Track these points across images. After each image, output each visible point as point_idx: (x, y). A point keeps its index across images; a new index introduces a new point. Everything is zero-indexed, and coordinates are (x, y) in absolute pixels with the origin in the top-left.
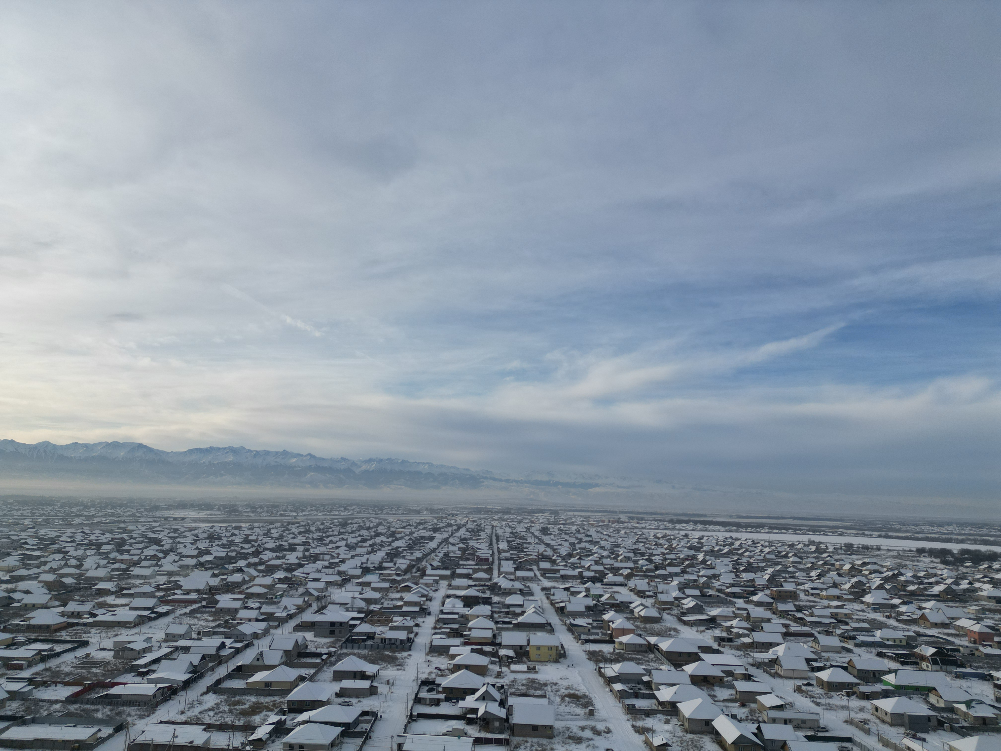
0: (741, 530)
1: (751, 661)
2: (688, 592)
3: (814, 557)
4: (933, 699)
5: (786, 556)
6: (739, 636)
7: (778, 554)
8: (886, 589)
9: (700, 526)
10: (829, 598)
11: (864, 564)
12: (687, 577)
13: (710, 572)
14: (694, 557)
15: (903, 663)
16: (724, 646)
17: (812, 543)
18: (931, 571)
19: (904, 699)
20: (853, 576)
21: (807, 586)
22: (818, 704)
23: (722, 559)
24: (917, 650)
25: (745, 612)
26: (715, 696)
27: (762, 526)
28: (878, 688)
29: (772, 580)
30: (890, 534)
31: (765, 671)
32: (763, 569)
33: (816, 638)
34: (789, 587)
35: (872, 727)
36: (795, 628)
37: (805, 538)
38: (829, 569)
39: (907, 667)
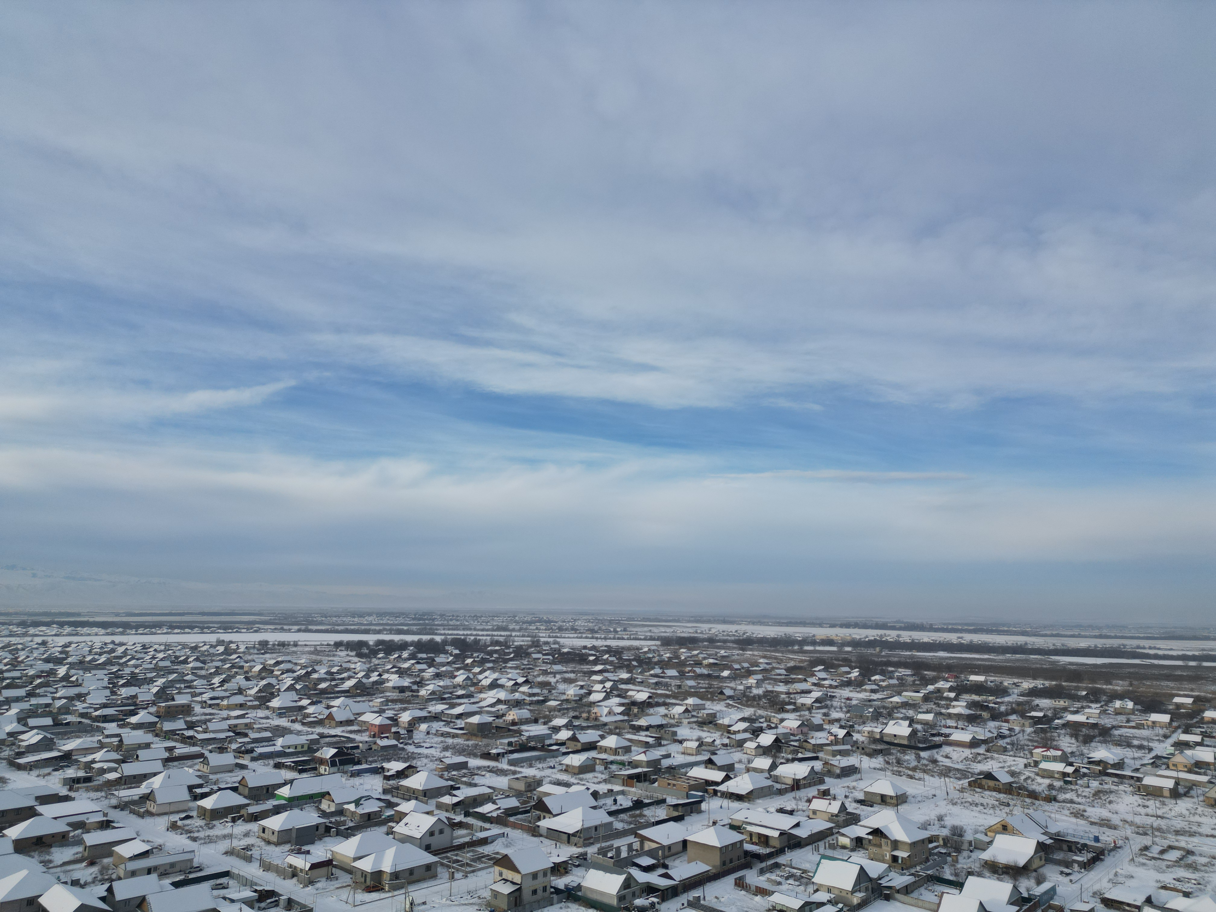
0: (128, 631)
1: (114, 802)
2: (32, 722)
3: (220, 660)
4: (325, 805)
5: (185, 662)
6: (103, 771)
7: (176, 661)
8: (296, 690)
9: (67, 629)
10: (230, 708)
11: (278, 663)
12: (34, 701)
13: (73, 691)
14: (52, 673)
15: (301, 771)
16: (77, 790)
17: (220, 642)
18: (345, 665)
19: (296, 812)
20: (262, 679)
21: (205, 697)
22: (194, 839)
23: (93, 672)
24: (318, 754)
25: (117, 739)
26: (50, 861)
27: (158, 625)
28: (270, 804)
29: (162, 694)
30: (310, 627)
31: (133, 812)
32: (151, 681)
33: (206, 758)
34: (181, 700)
35: (255, 853)
36: (182, 749)
37: (212, 638)
38: (236, 673)
39: (304, 775)
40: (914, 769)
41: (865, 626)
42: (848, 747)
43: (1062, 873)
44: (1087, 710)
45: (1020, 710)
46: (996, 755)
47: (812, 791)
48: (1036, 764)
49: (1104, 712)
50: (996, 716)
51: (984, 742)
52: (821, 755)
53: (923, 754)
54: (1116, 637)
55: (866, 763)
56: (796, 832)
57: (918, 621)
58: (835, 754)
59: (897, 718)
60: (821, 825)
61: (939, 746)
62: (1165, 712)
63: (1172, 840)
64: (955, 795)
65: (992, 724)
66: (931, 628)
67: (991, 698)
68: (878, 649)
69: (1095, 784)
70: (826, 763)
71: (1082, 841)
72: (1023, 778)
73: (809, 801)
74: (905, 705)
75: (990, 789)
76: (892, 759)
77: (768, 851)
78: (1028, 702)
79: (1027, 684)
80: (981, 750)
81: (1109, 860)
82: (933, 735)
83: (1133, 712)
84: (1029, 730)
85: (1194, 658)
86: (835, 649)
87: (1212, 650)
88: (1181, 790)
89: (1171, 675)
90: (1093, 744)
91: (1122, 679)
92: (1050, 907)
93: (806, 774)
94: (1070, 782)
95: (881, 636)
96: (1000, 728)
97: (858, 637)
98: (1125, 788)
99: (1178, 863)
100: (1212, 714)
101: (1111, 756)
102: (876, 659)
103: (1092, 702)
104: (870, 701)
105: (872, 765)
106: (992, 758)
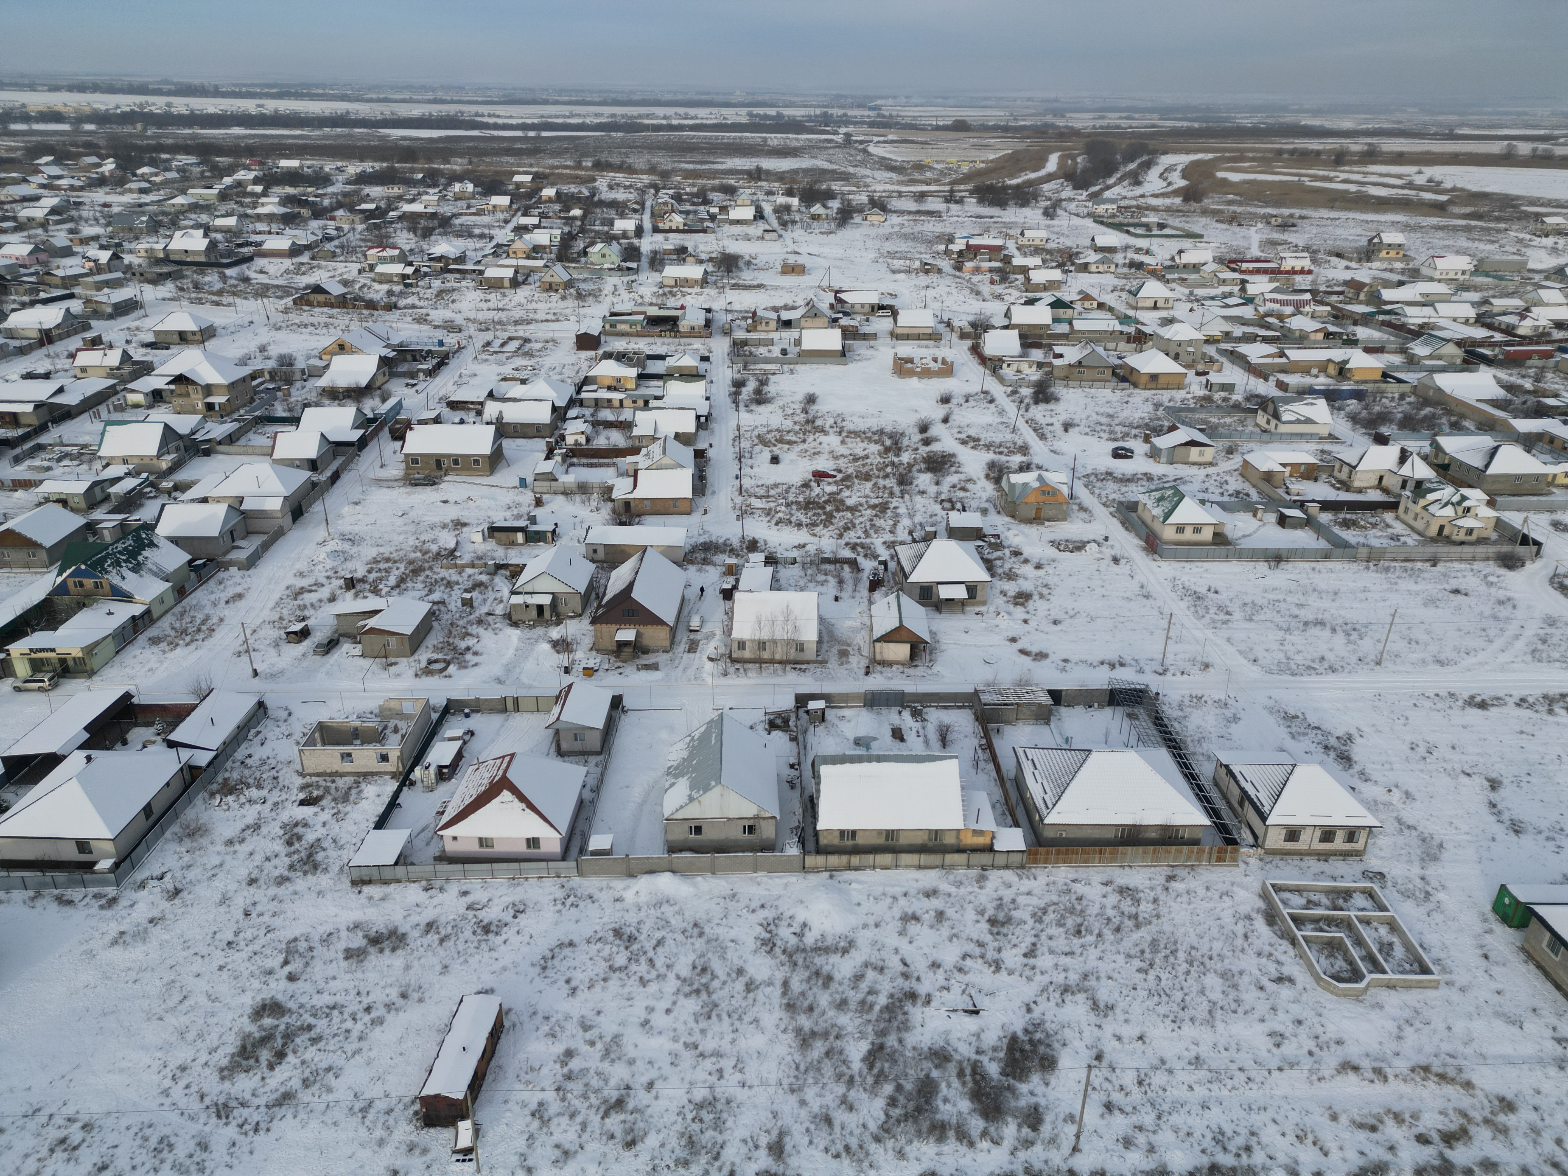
40: (220, 293)
41: (112, 90)
42: (119, 275)
43: (407, 385)
44: (424, 197)
45: (348, 202)
46: (323, 263)
47: (75, 342)
48: (372, 267)
49: (443, 198)
50: (319, 213)
51: (308, 247)
52: (77, 290)
53: (229, 272)
54: (452, 102)
55: (149, 293)
56: (59, 400)
57: (196, 81)
58: (99, 286)
59: (186, 227)
60: (97, 384)
61: (249, 259)
62: (505, 193)
63: (511, 331)
64: (278, 318)
65: (315, 224)
66: (216, 93)
67: (310, 190)
68: (139, 126)
69: (437, 284)
70: (88, 301)
71: (426, 348)
72: (357, 286)
73: (72, 356)
74: (195, 207)
75: (320, 305)
76: (187, 283)
77: (20, 432)
78: (357, 192)
79: (353, 168)
80: (305, 258)
81: (453, 363)
82: (240, 245)
83: (473, 196)
84: (360, 227)
85: (532, 127)
86: (66, 127)
87: (550, 116)
88: (520, 278)
89: (509, 149)
90: (433, 238)
91: (461, 156)
92: (397, 422)
93: (59, 320)
94: (411, 285)
95: (141, 105)
96: (325, 228)
97: (103, 108)
98: (467, 283)
99: (516, 353)
100: (549, 192)
101: (452, 250)
102: (139, 142)
103: (429, 186)
104: (140, 205)
105: (160, 295)
106: (319, 267)
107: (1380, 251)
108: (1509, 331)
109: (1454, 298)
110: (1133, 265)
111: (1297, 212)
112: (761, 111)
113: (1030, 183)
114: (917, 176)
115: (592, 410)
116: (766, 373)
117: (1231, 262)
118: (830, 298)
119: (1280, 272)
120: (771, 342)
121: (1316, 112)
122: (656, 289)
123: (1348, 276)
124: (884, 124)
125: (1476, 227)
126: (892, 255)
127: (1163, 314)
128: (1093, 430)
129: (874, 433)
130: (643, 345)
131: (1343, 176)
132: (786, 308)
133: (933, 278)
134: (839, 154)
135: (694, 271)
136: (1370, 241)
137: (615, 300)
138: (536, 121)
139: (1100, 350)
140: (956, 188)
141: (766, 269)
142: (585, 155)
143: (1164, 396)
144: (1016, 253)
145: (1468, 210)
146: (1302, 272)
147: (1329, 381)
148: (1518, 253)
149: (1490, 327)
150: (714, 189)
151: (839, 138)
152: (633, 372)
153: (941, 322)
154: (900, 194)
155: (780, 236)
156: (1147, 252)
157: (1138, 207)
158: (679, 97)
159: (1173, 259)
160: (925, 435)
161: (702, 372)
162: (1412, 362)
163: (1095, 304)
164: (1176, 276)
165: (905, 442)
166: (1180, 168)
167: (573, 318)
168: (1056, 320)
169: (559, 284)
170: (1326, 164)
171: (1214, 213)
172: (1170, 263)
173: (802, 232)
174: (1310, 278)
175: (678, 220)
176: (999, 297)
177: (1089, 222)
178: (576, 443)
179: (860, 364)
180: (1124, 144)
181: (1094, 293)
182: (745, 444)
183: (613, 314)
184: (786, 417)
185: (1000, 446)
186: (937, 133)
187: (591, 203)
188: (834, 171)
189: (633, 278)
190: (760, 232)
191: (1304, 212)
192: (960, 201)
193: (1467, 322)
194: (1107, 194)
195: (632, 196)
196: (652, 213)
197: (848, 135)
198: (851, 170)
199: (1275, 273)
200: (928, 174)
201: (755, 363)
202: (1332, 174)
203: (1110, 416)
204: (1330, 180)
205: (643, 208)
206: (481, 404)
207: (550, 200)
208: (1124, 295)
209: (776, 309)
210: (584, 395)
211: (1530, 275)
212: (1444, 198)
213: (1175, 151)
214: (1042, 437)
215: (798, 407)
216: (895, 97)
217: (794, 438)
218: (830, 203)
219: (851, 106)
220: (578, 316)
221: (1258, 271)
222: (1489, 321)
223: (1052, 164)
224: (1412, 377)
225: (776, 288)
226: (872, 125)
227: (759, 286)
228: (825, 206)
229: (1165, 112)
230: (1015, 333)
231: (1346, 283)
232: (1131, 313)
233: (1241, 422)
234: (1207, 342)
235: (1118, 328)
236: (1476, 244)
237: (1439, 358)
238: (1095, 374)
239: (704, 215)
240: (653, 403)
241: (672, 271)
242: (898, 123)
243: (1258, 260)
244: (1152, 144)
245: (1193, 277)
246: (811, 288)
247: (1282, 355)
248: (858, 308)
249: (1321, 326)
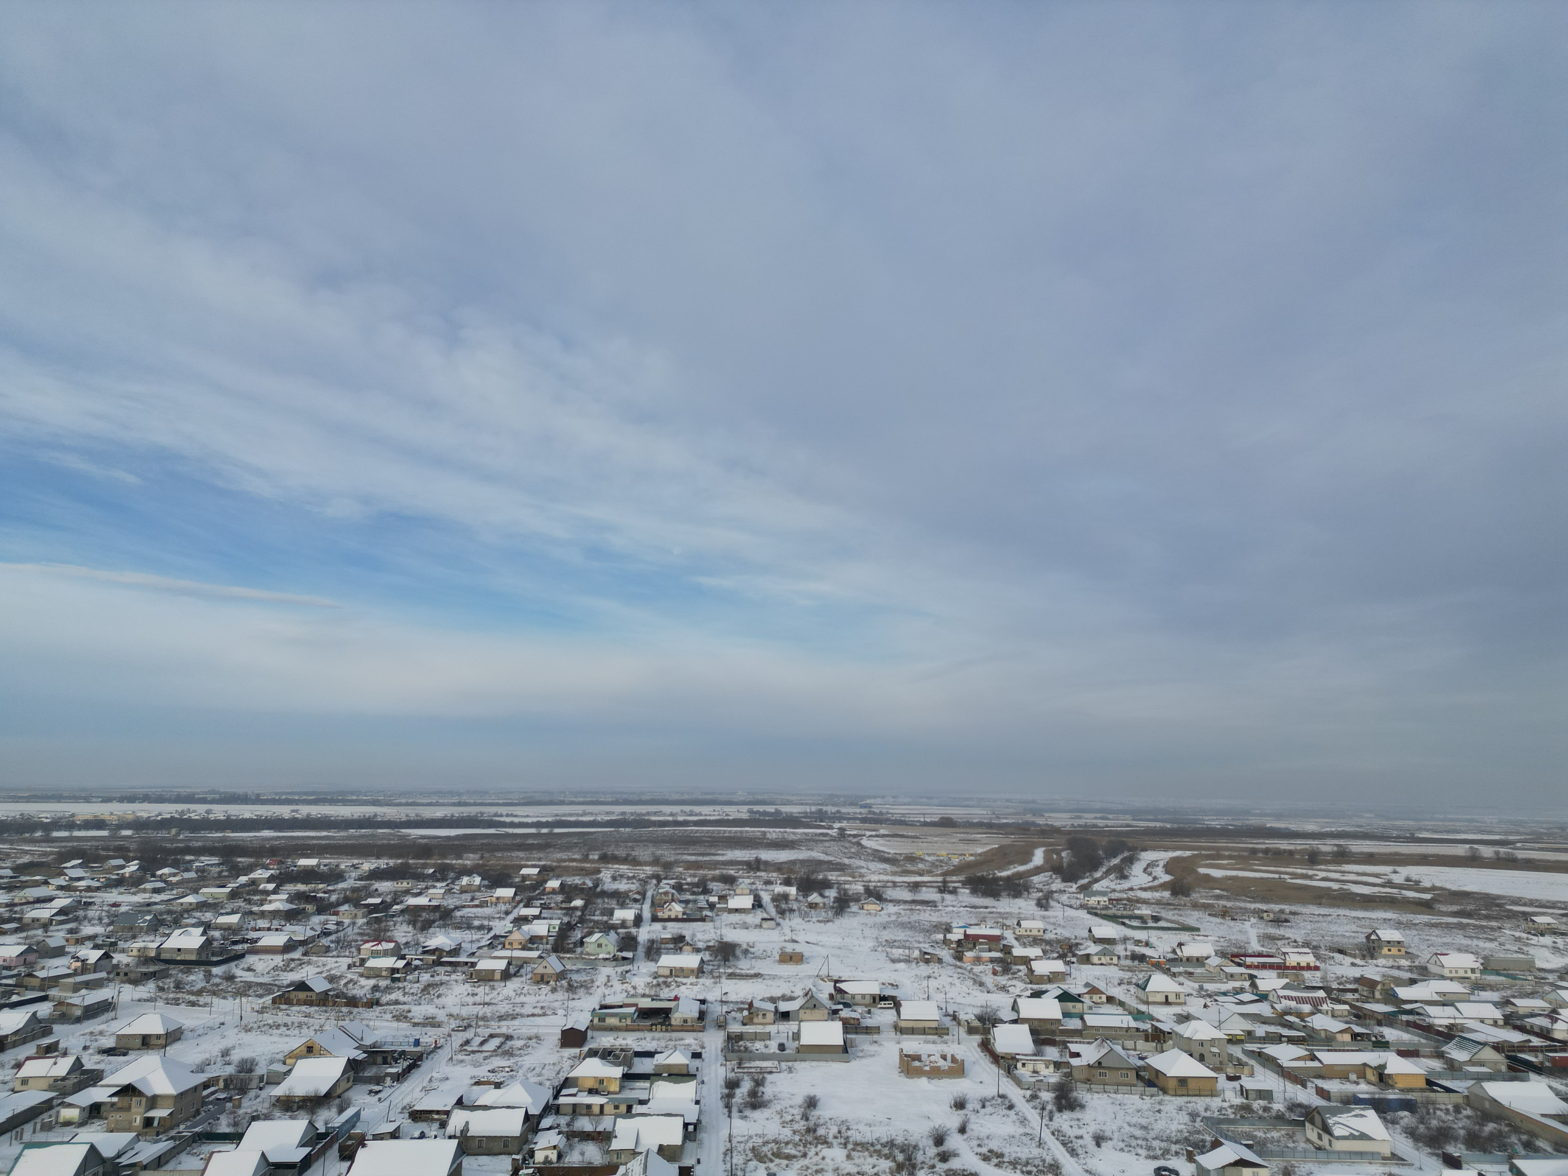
40: (199, 993)
41: (160, 799)
42: (103, 975)
43: (371, 1092)
44: (431, 891)
45: (354, 898)
46: (314, 959)
47: (27, 1050)
48: (363, 961)
49: (449, 891)
50: (324, 908)
51: (303, 943)
52: (53, 992)
53: (215, 970)
54: (475, 804)
55: (128, 993)
57: (240, 791)
58: (76, 988)
59: (187, 926)
60: (33, 1098)
61: (240, 956)
62: (510, 886)
63: (495, 1027)
64: (251, 1018)
65: (316, 920)
66: (258, 800)
67: (321, 886)
68: (174, 831)
69: (425, 977)
70: (59, 1004)
71: (400, 1049)
72: (343, 982)
73: (19, 1066)
74: (202, 906)
75: (299, 1003)
76: (169, 983)
78: (365, 887)
79: (367, 866)
80: (297, 955)
81: (426, 1065)
82: (235, 943)
83: (479, 889)
84: (361, 921)
85: (547, 825)
86: (105, 833)
87: (564, 815)
88: (512, 970)
89: (523, 845)
90: (431, 930)
91: (474, 851)
92: (350, 1138)
93: (21, 1026)
94: (398, 979)
95: (182, 813)
96: (326, 923)
97: (145, 815)
98: (459, 976)
99: (495, 1052)
100: (553, 884)
101: (448, 942)
102: (168, 845)
103: (438, 880)
104: (149, 905)
105: (137, 996)
106: (309, 963)
107: (1380, 948)
108: (1544, 1034)
109: (1472, 998)
110: (1134, 957)
111: (1287, 908)
112: (761, 808)
113: (1019, 875)
114: (909, 867)
115: (568, 1118)
116: (763, 1071)
117: (1234, 956)
118: (829, 988)
119: (1287, 968)
120: (768, 1036)
121: (1279, 816)
122: (649, 980)
123: (1356, 973)
124: (875, 820)
125: (1468, 925)
126: (890, 944)
127: (1178, 1010)
128: (1128, 1146)
129: (884, 1145)
130: (631, 1041)
131: (1322, 874)
132: (785, 998)
133: (934, 968)
134: (835, 847)
135: (690, 960)
136: (1368, 937)
137: (607, 992)
138: (550, 819)
139: (1118, 1048)
140: (949, 879)
141: (764, 956)
142: (593, 848)
143: (1199, 1104)
144: (1015, 943)
145: (1455, 908)
146: (1308, 968)
147: (1372, 1088)
148: (1520, 951)
149: (1522, 1029)
150: (714, 879)
151: (833, 832)
152: (617, 1072)
153: (947, 1015)
154: (895, 884)
155: (778, 924)
156: (1147, 944)
157: (1128, 900)
158: (686, 797)
159: (1174, 952)
160: (941, 1149)
161: (692, 1071)
162: (1453, 1067)
163: (1104, 999)
164: (1181, 969)
165: (919, 1157)
166: (1161, 864)
167: (561, 1012)
168: (1066, 1015)
169: (551, 976)
170: (1301, 863)
171: (1205, 907)
172: (1172, 956)
173: (800, 920)
174: (1318, 974)
175: (677, 909)
176: (1004, 989)
177: (1083, 914)
178: (547, 1160)
179: (864, 1061)
180: (1104, 841)
181: (1101, 986)
182: (738, 1160)
183: (603, 1007)
184: (784, 1124)
185: (1027, 1164)
186: (926, 828)
187: (592, 894)
188: (829, 862)
189: (627, 968)
190: (758, 921)
191: (1294, 908)
192: (954, 892)
193: (1495, 1023)
194: (1096, 887)
195: (634, 886)
196: (653, 902)
197: (842, 830)
198: (846, 861)
199: (1281, 968)
200: (921, 866)
201: (751, 1059)
202: (1310, 872)
203: (1144, 1128)
204: (1310, 878)
205: (644, 898)
206: (448, 1113)
207: (554, 892)
208: (1132, 988)
209: (773, 1000)
210: (562, 1100)
211: (1543, 975)
212: (1427, 896)
213: (1154, 848)
214: (1073, 1152)
215: (798, 1112)
216: (883, 797)
217: (793, 1152)
218: (827, 893)
219: (844, 804)
220: (566, 1009)
221: (1263, 966)
222: (1518, 1023)
223: (1038, 857)
224: (1460, 1085)
225: (774, 977)
226: (864, 820)
227: (757, 975)
228: (822, 895)
229: (1137, 814)
230: (1025, 1028)
231: (1357, 980)
232: (1143, 1008)
233: (1290, 1136)
234: (1230, 1041)
235: (1133, 1024)
236: (1475, 942)
237: (1482, 1064)
238: (1117, 1076)
239: (703, 904)
240: (637, 1109)
241: (668, 960)
242: (888, 820)
243: (1260, 955)
244: (1130, 841)
245: (1199, 971)
246: (810, 977)
247: (1314, 1058)
248: (858, 999)
249: (1344, 1026)
